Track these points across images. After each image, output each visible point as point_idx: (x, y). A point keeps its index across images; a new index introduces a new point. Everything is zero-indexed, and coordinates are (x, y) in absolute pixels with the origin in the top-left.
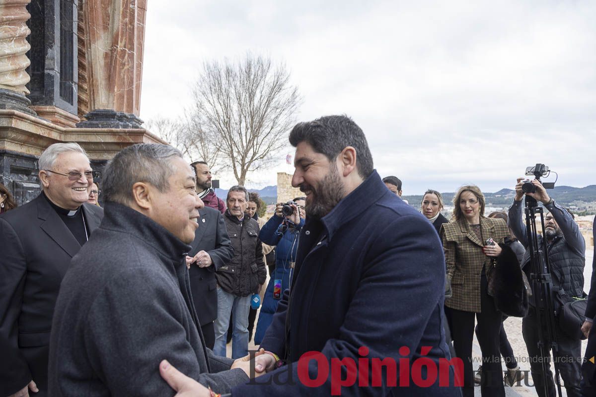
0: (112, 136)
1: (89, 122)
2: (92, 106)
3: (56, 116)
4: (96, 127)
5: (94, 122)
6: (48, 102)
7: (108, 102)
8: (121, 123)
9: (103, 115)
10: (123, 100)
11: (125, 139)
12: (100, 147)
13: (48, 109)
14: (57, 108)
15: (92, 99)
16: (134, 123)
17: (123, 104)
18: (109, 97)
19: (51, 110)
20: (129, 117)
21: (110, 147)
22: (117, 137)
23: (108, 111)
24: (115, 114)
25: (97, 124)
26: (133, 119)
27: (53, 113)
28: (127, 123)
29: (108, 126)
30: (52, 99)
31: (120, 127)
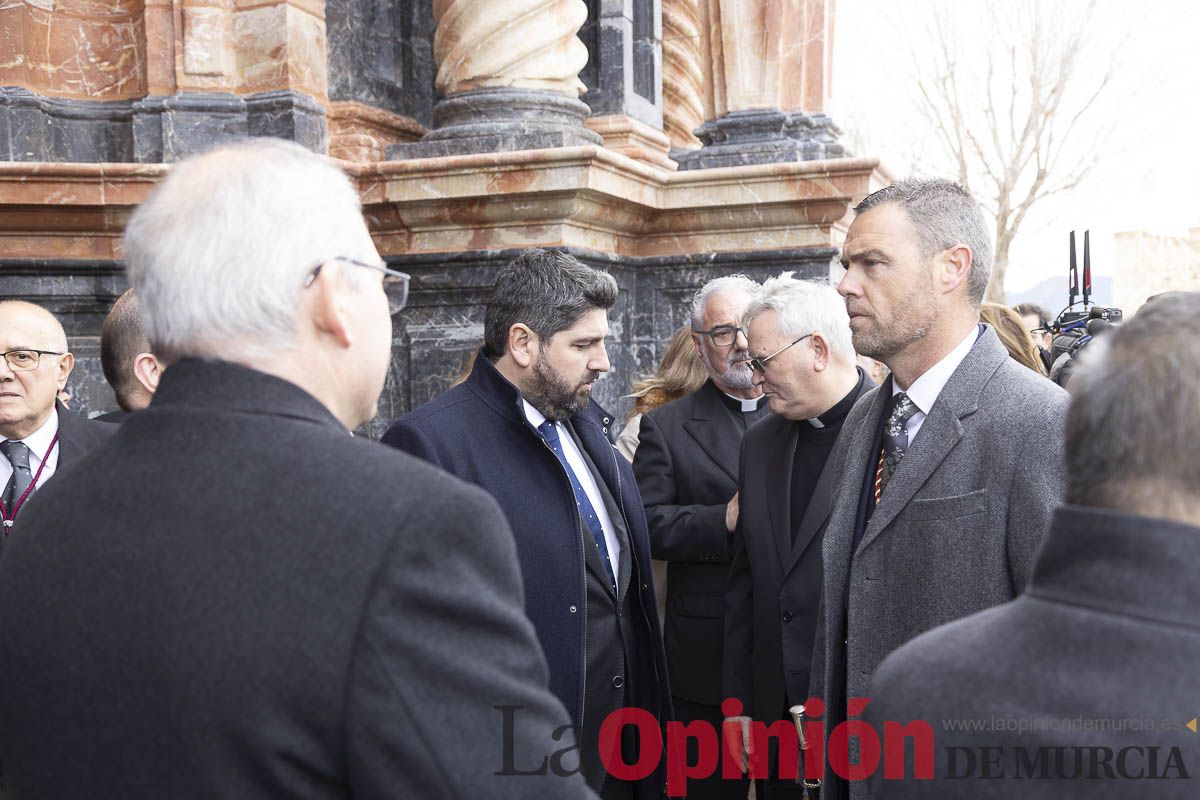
0: (783, 185)
1: (714, 150)
2: (717, 103)
3: (631, 142)
4: (735, 164)
5: (732, 148)
6: (612, 106)
7: (762, 87)
8: (800, 144)
9: (750, 124)
10: (799, 77)
11: (819, 189)
12: (748, 217)
13: (612, 123)
14: (631, 120)
15: (716, 82)
16: (827, 138)
17: (796, 88)
18: (763, 73)
19: (620, 126)
20: (814, 122)
21: (774, 215)
22: (799, 183)
23: (762, 113)
24: (782, 121)
25: (738, 153)
26: (824, 126)
27: (624, 134)
28: (813, 141)
29: (767, 155)
30: (619, 96)
31: (799, 156)
